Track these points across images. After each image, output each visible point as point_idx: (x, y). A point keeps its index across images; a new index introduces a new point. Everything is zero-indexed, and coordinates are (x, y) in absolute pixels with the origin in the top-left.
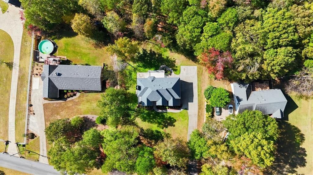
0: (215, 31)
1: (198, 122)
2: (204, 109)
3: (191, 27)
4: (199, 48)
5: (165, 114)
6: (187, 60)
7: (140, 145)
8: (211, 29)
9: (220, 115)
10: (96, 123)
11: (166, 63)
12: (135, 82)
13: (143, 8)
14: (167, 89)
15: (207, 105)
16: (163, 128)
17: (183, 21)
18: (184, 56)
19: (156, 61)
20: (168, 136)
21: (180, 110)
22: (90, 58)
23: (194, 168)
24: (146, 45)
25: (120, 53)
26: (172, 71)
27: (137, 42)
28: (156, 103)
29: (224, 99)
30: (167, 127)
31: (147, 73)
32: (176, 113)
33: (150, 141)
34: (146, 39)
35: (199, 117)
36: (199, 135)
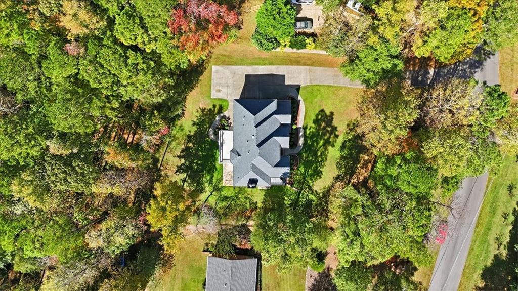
0: (133, 19)
1: (324, 67)
2: (299, 53)
3: (124, 71)
4: (169, 55)
5: (308, 132)
6: (199, 85)
7: (371, 183)
8: (128, 28)
9: (311, 20)
10: (322, 270)
11: (207, 128)
12: (241, 189)
13: (80, 171)
14: (256, 126)
15: (291, 46)
16: (337, 136)
17: (112, 88)
18: (191, 91)
19: (202, 148)
20: (352, 127)
21: (300, 100)
22: (192, 279)
23: (418, 74)
24: (167, 166)
25: (180, 220)
26: (222, 115)
27: (157, 185)
28: (286, 149)
29: (278, 8)
30: (335, 128)
31: (224, 166)
32: (306, 110)
33: (362, 162)
34: (157, 166)
35: (315, 64)
36: (352, 61)
